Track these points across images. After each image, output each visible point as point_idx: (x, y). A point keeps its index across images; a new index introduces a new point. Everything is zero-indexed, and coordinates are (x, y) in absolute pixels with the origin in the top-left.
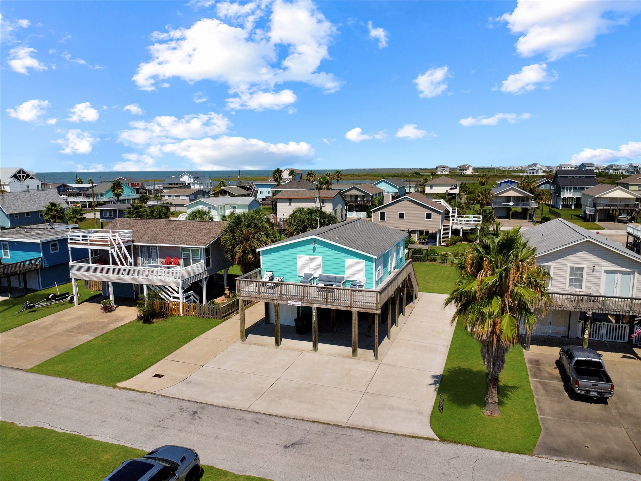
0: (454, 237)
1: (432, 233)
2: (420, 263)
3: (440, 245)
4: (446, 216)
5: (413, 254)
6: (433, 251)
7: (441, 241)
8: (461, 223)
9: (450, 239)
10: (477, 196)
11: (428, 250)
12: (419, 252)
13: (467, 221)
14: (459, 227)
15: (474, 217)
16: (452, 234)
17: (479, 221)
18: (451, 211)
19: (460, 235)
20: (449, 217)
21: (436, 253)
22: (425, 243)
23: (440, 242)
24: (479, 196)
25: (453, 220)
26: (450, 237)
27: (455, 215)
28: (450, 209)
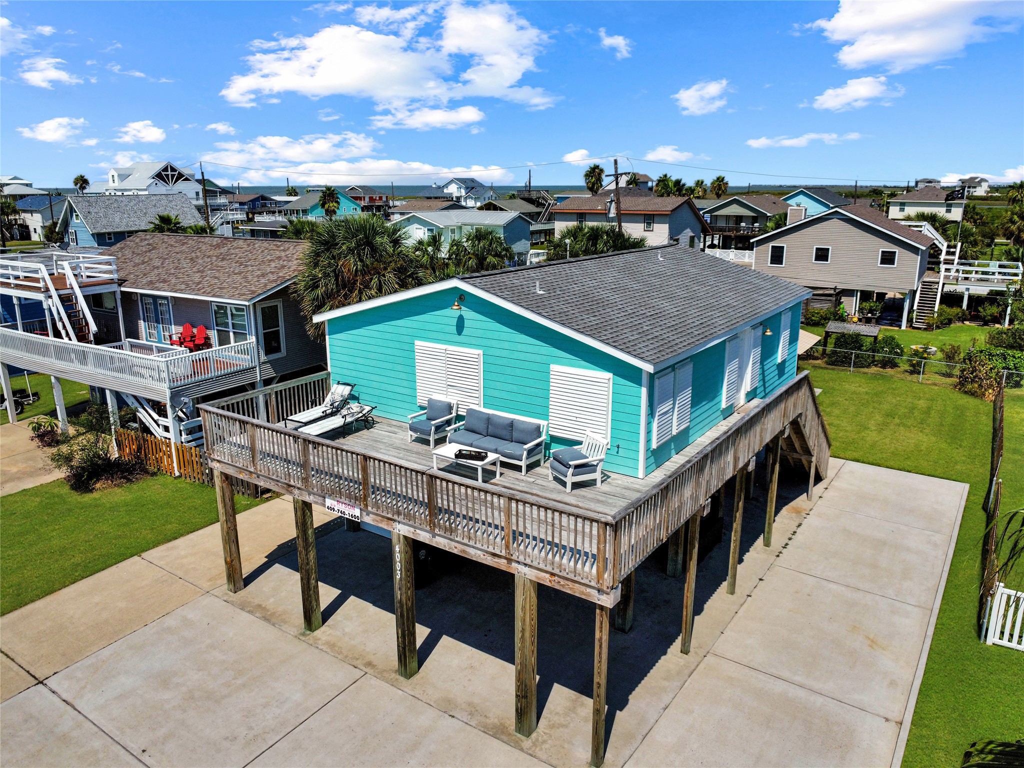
0: (948, 310)
1: (894, 298)
2: (852, 369)
3: (911, 326)
4: (932, 260)
5: (836, 345)
6: (890, 341)
7: (915, 317)
8: (966, 279)
9: (936, 315)
10: (1007, 223)
11: (876, 338)
12: (855, 341)
13: (984, 273)
14: (960, 288)
15: (1000, 266)
16: (941, 303)
17: (1016, 275)
18: (944, 249)
19: (961, 307)
20: (939, 263)
21: (898, 346)
22: (874, 321)
23: (910, 320)
24: (1014, 223)
25: (947, 270)
26: (936, 309)
27: (953, 260)
28: (944, 246)
